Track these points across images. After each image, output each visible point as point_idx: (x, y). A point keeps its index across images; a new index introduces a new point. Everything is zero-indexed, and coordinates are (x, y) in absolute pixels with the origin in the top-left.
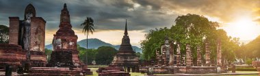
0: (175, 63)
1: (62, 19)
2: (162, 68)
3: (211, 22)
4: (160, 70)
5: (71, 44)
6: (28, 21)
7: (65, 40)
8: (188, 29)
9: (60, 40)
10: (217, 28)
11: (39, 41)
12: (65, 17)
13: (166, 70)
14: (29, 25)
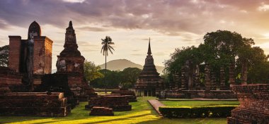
0: (194, 86)
1: (67, 38)
2: (179, 92)
3: (244, 39)
4: (176, 94)
5: (76, 65)
6: (32, 41)
7: (70, 61)
8: (219, 47)
9: (64, 61)
10: (252, 46)
11: (43, 64)
12: (70, 36)
13: (182, 94)
14: (32, 45)
